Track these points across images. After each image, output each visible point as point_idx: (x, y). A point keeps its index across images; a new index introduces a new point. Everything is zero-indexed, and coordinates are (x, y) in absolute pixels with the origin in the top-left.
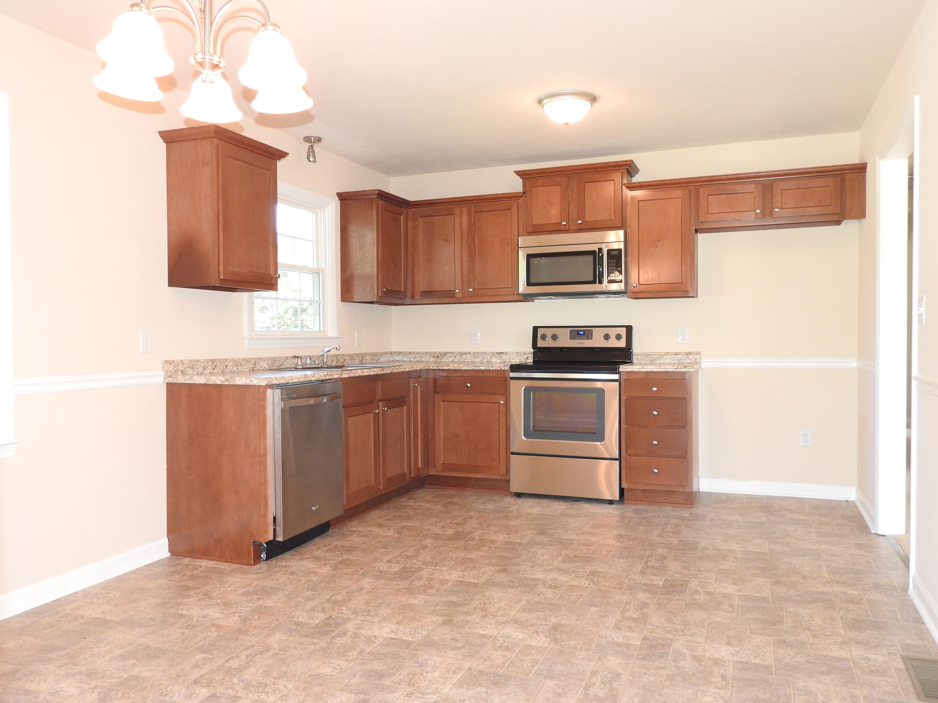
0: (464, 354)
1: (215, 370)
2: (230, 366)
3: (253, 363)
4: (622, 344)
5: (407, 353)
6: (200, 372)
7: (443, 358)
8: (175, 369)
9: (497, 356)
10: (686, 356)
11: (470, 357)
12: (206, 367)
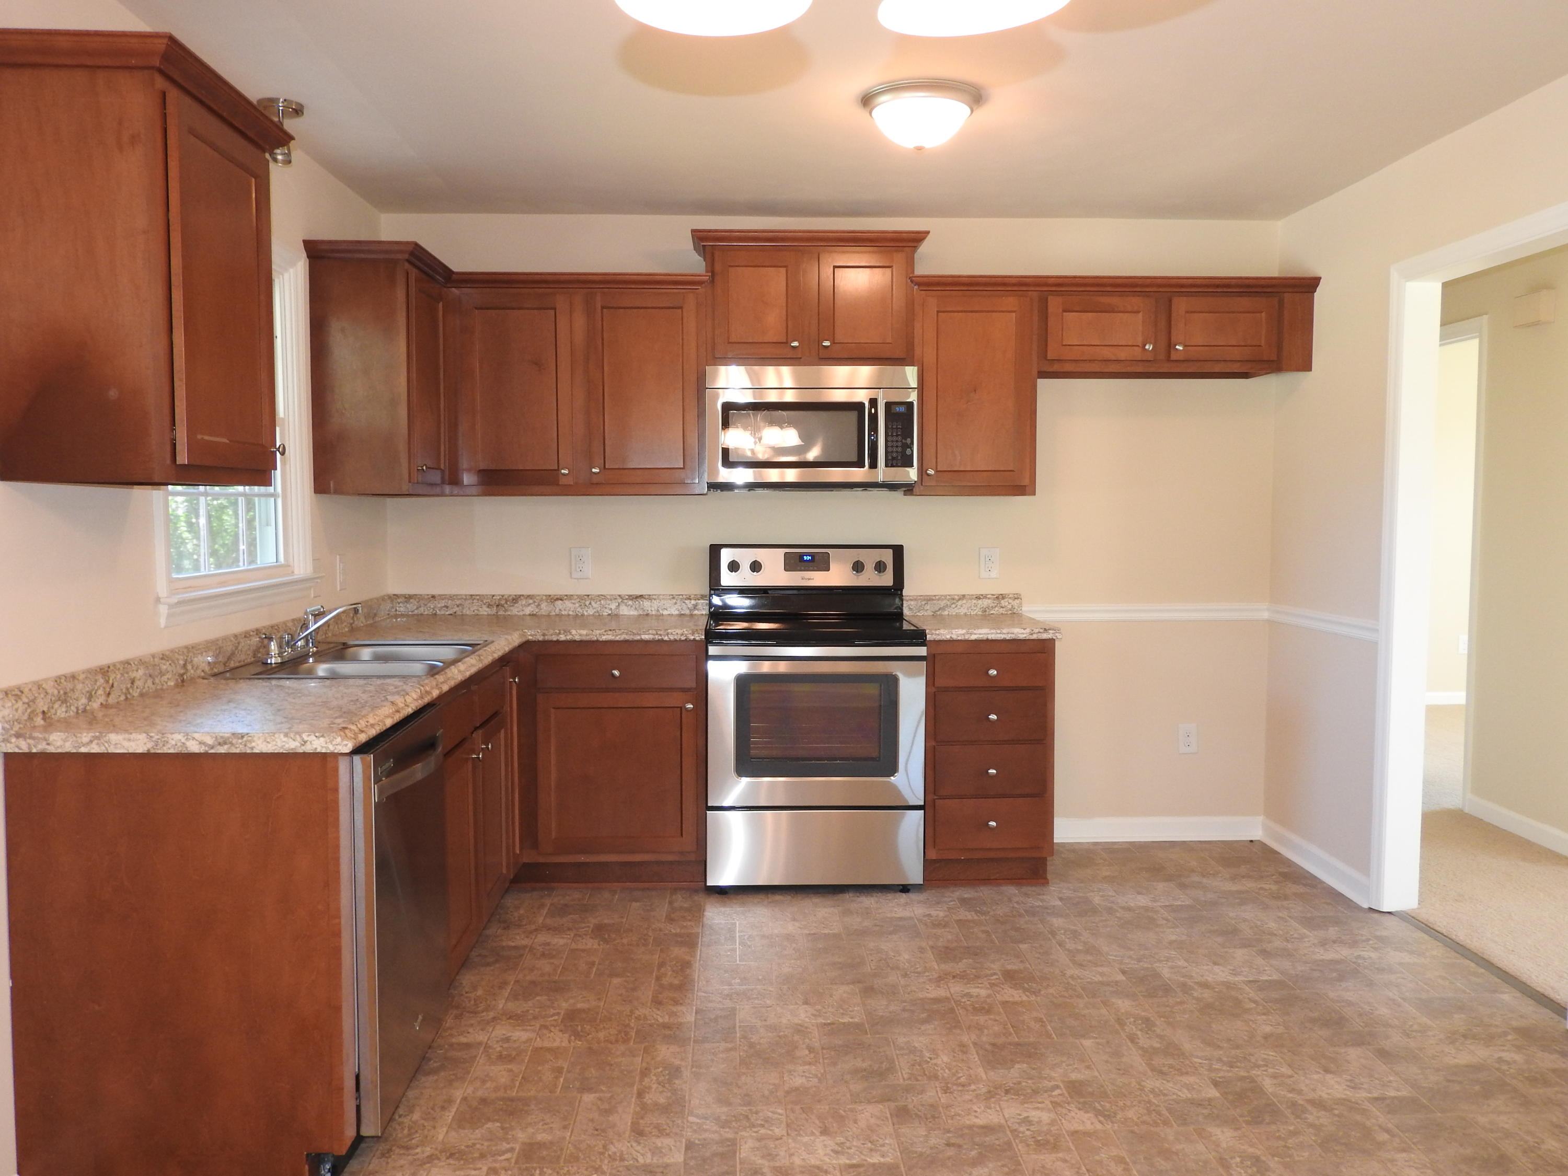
0: (557, 599)
1: (112, 696)
2: (139, 680)
3: (182, 662)
4: (887, 579)
5: (426, 597)
6: (81, 707)
7: (512, 608)
8: (29, 711)
9: (630, 603)
10: (996, 602)
11: (571, 605)
12: (93, 693)
